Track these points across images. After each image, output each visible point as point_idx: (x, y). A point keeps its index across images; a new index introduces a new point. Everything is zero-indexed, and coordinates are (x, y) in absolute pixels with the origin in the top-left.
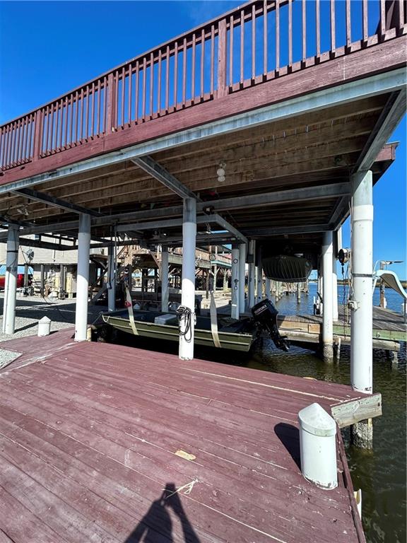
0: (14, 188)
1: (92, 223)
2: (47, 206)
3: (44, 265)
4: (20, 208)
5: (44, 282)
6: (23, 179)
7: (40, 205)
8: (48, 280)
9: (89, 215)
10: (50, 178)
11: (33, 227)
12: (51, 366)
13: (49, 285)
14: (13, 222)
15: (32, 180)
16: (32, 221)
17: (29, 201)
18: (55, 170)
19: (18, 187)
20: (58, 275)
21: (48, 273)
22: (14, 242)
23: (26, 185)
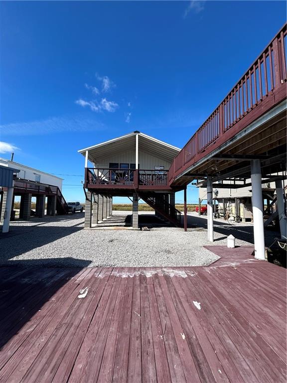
0: (211, 156)
1: (262, 165)
2: (227, 161)
3: (225, 199)
4: (212, 167)
5: (225, 209)
6: (215, 150)
7: (223, 162)
8: (228, 208)
9: (258, 160)
10: (231, 143)
11: (219, 176)
12: (242, 274)
13: (229, 212)
14: (209, 175)
15: (220, 148)
16: (218, 173)
17: (217, 161)
18: (234, 136)
19: (213, 155)
20: (233, 205)
21: (228, 204)
22: (210, 187)
23: (217, 152)
